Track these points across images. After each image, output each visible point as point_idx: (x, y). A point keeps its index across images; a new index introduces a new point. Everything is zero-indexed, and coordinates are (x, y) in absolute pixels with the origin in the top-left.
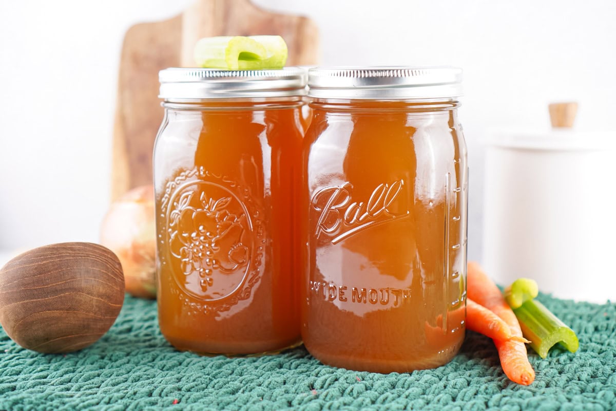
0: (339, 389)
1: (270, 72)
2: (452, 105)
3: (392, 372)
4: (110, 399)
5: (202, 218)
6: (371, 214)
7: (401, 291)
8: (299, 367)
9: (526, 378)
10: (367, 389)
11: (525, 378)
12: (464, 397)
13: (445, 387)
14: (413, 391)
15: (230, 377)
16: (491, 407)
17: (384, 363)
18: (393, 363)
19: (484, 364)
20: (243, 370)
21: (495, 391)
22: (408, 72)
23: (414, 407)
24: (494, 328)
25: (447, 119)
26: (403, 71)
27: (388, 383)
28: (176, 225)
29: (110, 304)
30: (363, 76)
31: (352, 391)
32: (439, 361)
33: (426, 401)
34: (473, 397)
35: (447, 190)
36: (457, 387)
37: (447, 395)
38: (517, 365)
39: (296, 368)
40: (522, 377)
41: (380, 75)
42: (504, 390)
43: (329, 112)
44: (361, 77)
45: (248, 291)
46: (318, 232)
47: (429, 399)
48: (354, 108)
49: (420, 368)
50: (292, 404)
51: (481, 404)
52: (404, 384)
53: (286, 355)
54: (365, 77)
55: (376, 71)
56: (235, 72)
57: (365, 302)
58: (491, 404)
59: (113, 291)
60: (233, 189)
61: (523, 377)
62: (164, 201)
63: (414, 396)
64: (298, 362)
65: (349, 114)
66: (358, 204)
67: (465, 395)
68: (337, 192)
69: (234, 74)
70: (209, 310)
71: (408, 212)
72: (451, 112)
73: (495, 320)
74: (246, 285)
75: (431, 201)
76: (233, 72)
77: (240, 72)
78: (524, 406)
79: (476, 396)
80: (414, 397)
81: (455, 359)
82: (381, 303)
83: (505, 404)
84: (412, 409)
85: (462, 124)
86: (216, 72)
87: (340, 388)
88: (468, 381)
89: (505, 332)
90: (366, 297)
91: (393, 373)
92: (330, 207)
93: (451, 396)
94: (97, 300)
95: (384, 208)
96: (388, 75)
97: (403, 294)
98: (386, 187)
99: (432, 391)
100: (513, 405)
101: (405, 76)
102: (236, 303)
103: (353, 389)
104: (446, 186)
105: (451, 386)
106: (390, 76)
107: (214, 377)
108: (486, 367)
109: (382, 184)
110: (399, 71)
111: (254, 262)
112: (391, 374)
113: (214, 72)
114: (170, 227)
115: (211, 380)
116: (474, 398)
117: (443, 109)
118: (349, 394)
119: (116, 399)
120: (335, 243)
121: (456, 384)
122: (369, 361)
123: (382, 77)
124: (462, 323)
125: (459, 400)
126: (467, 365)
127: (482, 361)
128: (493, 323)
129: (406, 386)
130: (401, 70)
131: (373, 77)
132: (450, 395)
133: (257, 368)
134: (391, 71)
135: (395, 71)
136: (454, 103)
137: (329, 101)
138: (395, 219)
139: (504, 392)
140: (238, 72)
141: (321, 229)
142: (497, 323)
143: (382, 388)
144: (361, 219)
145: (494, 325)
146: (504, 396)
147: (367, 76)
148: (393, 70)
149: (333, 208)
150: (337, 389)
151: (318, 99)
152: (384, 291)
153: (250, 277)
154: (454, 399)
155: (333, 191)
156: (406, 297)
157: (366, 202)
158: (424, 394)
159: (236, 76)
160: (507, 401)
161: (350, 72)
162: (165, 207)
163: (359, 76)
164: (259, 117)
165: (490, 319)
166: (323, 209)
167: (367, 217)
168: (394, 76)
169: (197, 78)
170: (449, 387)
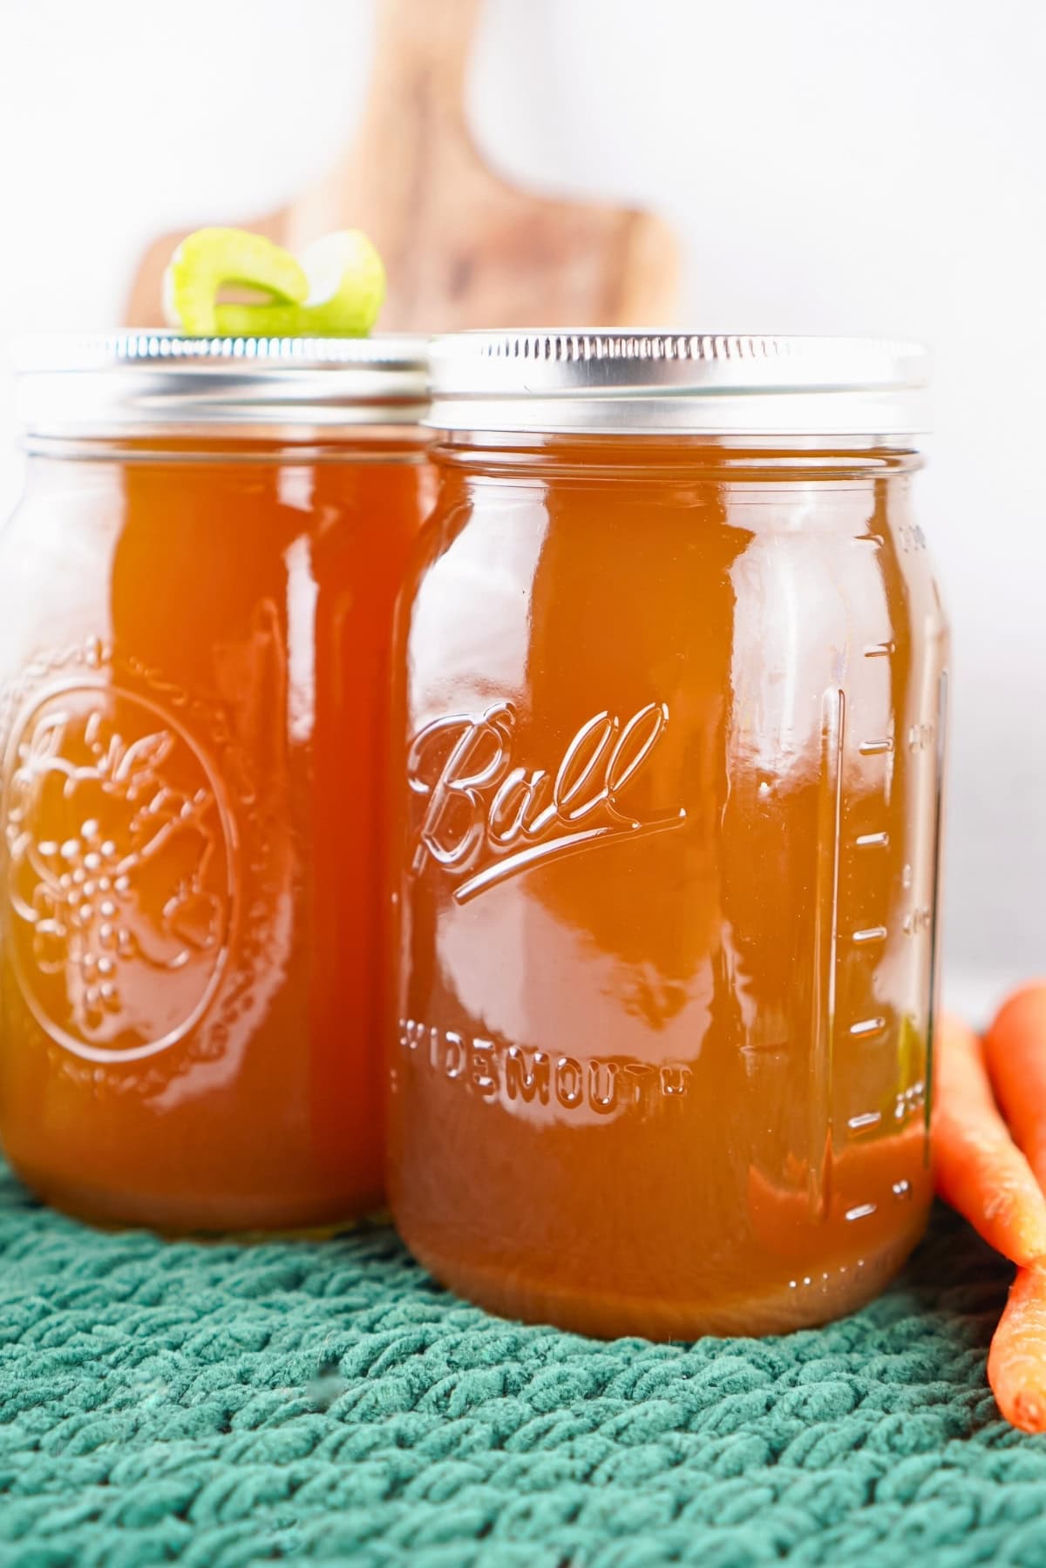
0: (409, 1381)
2: (883, 462)
3: (623, 1335)
5: (92, 798)
6: (564, 813)
7: (657, 1069)
8: (352, 1290)
9: (1033, 1410)
10: (504, 1392)
11: (1027, 1410)
12: (807, 1452)
13: (769, 1407)
14: (646, 1414)
15: (113, 1306)
16: (882, 1502)
17: (609, 1302)
18: (637, 1306)
19: (956, 1335)
20: (167, 1286)
21: (926, 1440)
22: (726, 343)
23: (617, 1474)
24: (996, 1215)
25: (869, 509)
26: (707, 342)
27: (584, 1375)
30: (576, 357)
31: (449, 1392)
32: (805, 1312)
33: (671, 1455)
34: (841, 1455)
35: (832, 744)
36: (806, 1411)
37: (757, 1437)
38: (1016, 1358)
39: (342, 1291)
40: (1017, 1402)
41: (630, 354)
42: (956, 1443)
43: (480, 473)
44: (570, 357)
45: (220, 1035)
46: (420, 861)
47: (683, 1450)
48: (553, 461)
49: (725, 1331)
51: (851, 1487)
52: (634, 1384)
54: (581, 358)
57: (545, 1099)
58: (885, 1489)
60: (176, 711)
61: (1024, 1403)
63: (643, 1430)
64: (355, 1272)
65: (538, 483)
66: (528, 778)
67: (812, 1446)
68: (469, 733)
69: (215, 348)
70: (106, 1088)
71: (683, 813)
72: (881, 488)
73: (1007, 1190)
74: (216, 1015)
75: (769, 778)
78: (988, 1511)
79: (853, 1453)
80: (643, 1435)
81: (873, 1307)
82: (592, 1104)
83: (935, 1495)
84: (610, 1478)
85: (922, 526)
86: (170, 339)
87: (416, 1381)
88: (856, 1391)
89: (1023, 1234)
90: (547, 1084)
91: (627, 1339)
92: (450, 782)
93: (765, 1445)
95: (604, 794)
96: (656, 355)
97: (663, 1081)
98: (614, 726)
99: (712, 1421)
100: (955, 1504)
102: (184, 1073)
103: (453, 1387)
104: (825, 732)
105: (787, 1408)
106: (663, 357)
107: (63, 1305)
108: (953, 1346)
109: (604, 714)
111: (242, 944)
112: (618, 1342)
115: (45, 1312)
116: (845, 1458)
117: (847, 473)
118: (436, 1404)
120: (463, 901)
121: (805, 1403)
122: (560, 1292)
123: (637, 359)
124: (897, 1189)
125: (787, 1461)
126: (892, 1333)
127: (953, 1324)
128: (997, 1201)
129: (637, 1393)
130: (701, 339)
131: (607, 360)
132: (767, 1439)
133: (215, 1282)
134: (669, 342)
135: (681, 342)
136: (893, 457)
137: (478, 441)
138: (638, 832)
139: (956, 1450)
141: (428, 850)
142: (1007, 1202)
143: (555, 1394)
144: (534, 828)
145: (1000, 1205)
146: (946, 1465)
147: (587, 356)
148: (675, 338)
149: (458, 785)
150: (403, 1382)
151: (451, 432)
152: (603, 1065)
153: (228, 990)
154: (773, 1456)
155: (459, 729)
156: (670, 1089)
157: (552, 771)
158: (684, 1427)
159: (221, 353)
160: (948, 1483)
161: (548, 342)
163: (564, 356)
164: (296, 488)
165: (994, 1185)
166: (432, 787)
167: (554, 819)
168: (677, 357)
170: (781, 1409)
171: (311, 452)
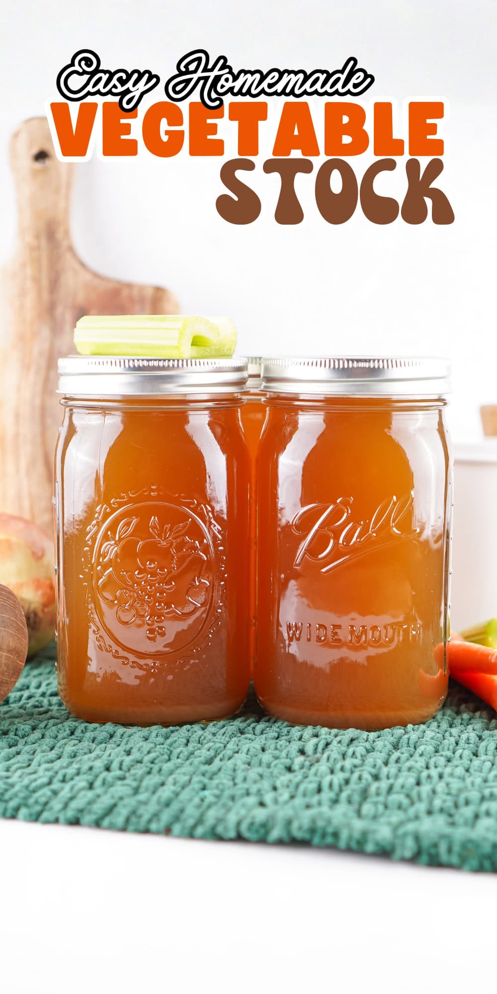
1: (217, 361)
2: (441, 404)
4: (64, 776)
25: (436, 420)
28: (110, 560)
29: (18, 661)
31: (354, 753)
43: (302, 411)
46: (301, 560)
50: (292, 769)
53: (240, 719)
55: (358, 361)
56: (171, 361)
59: (22, 644)
60: (193, 510)
62: (91, 530)
66: (358, 524)
67: (486, 749)
68: (330, 509)
69: (171, 363)
70: (157, 668)
71: (418, 531)
72: (440, 411)
76: (169, 360)
77: (178, 361)
94: (6, 656)
97: (411, 629)
98: (394, 501)
101: (392, 367)
105: (464, 742)
110: (381, 361)
113: (136, 361)
114: (99, 564)
119: (71, 776)
120: (325, 573)
125: (482, 755)
126: (462, 719)
127: (478, 714)
135: (376, 362)
136: (443, 401)
140: (176, 361)
141: (306, 556)
144: (362, 540)
152: (389, 627)
156: (414, 632)
159: (173, 365)
162: (91, 537)
168: (379, 367)
169: (119, 369)
170: (462, 743)
171: (210, 404)
